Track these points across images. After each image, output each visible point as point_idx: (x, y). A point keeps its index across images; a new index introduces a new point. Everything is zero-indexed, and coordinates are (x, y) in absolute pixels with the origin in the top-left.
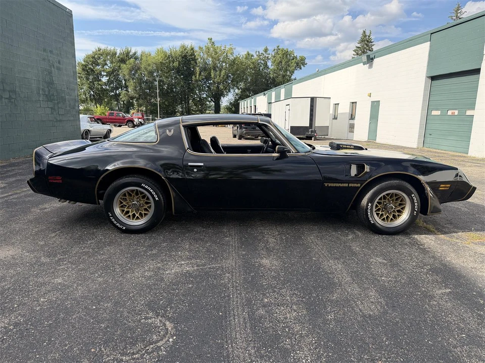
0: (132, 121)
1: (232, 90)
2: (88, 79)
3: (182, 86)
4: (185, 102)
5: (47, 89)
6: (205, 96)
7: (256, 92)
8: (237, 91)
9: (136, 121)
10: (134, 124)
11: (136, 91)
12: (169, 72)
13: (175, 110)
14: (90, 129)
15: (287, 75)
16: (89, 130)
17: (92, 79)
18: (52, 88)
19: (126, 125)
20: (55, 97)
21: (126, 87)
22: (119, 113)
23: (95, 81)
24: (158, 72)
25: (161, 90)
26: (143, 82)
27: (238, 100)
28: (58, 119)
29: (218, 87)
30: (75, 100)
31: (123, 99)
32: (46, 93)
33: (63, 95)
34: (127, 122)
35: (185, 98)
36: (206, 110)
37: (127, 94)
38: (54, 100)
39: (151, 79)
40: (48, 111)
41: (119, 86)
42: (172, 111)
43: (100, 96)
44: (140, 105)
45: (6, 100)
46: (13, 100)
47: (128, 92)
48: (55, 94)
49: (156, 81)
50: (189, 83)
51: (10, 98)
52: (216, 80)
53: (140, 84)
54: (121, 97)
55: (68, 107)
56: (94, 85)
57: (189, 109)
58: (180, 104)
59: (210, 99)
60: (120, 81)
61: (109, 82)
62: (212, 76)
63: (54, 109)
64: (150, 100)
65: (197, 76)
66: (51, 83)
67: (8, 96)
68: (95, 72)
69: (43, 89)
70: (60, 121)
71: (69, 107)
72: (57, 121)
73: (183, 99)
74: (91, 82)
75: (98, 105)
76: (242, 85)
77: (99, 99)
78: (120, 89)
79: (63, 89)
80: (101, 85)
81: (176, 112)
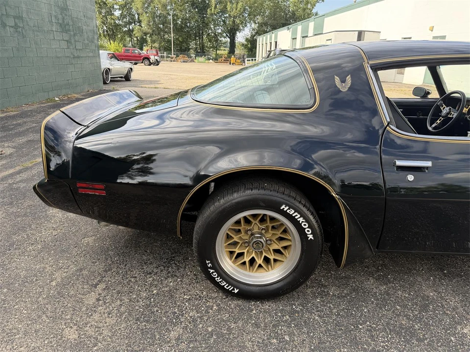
0: (148, 59)
1: (248, 25)
2: (100, 13)
3: (196, 20)
4: (200, 38)
5: (60, 17)
6: (220, 31)
7: (275, 28)
8: (253, 25)
9: (153, 58)
10: (150, 62)
11: (150, 25)
12: (183, 5)
13: (189, 47)
14: (111, 67)
15: (307, 8)
16: (109, 69)
17: (105, 13)
18: (66, 15)
19: (142, 63)
20: (71, 28)
21: (140, 22)
22: (135, 50)
23: (108, 15)
24: (172, 5)
25: (175, 25)
26: (157, 16)
27: (255, 36)
28: (76, 55)
29: (234, 22)
30: (94, 31)
31: (136, 35)
32: (60, 21)
33: (80, 25)
34: (143, 59)
35: (199, 33)
36: (220, 47)
37: (140, 30)
38: (69, 30)
39: (164, 13)
40: (64, 45)
41: (132, 21)
42: (186, 48)
43: (113, 32)
44: (153, 42)
45: (12, 30)
46: (20, 30)
47: (142, 27)
48: (71, 23)
49: (170, 15)
50: (204, 17)
51: (16, 27)
52: (232, 13)
53: (153, 18)
54: (134, 32)
55: (86, 40)
56: (107, 19)
57: (203, 46)
58: (194, 40)
59: (225, 35)
60: (133, 15)
61: (122, 16)
62: (229, 9)
63: (71, 43)
64: (164, 35)
65: (213, 10)
66: (64, 9)
67: (13, 24)
68: (107, 5)
69: (56, 17)
70: (78, 57)
71: (88, 40)
72: (74, 57)
73: (198, 35)
74: (103, 16)
75: (111, 41)
76: (259, 19)
77: (112, 35)
78: (133, 24)
79: (79, 17)
80: (114, 20)
81: (190, 49)
